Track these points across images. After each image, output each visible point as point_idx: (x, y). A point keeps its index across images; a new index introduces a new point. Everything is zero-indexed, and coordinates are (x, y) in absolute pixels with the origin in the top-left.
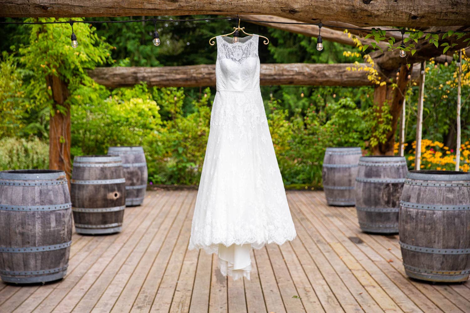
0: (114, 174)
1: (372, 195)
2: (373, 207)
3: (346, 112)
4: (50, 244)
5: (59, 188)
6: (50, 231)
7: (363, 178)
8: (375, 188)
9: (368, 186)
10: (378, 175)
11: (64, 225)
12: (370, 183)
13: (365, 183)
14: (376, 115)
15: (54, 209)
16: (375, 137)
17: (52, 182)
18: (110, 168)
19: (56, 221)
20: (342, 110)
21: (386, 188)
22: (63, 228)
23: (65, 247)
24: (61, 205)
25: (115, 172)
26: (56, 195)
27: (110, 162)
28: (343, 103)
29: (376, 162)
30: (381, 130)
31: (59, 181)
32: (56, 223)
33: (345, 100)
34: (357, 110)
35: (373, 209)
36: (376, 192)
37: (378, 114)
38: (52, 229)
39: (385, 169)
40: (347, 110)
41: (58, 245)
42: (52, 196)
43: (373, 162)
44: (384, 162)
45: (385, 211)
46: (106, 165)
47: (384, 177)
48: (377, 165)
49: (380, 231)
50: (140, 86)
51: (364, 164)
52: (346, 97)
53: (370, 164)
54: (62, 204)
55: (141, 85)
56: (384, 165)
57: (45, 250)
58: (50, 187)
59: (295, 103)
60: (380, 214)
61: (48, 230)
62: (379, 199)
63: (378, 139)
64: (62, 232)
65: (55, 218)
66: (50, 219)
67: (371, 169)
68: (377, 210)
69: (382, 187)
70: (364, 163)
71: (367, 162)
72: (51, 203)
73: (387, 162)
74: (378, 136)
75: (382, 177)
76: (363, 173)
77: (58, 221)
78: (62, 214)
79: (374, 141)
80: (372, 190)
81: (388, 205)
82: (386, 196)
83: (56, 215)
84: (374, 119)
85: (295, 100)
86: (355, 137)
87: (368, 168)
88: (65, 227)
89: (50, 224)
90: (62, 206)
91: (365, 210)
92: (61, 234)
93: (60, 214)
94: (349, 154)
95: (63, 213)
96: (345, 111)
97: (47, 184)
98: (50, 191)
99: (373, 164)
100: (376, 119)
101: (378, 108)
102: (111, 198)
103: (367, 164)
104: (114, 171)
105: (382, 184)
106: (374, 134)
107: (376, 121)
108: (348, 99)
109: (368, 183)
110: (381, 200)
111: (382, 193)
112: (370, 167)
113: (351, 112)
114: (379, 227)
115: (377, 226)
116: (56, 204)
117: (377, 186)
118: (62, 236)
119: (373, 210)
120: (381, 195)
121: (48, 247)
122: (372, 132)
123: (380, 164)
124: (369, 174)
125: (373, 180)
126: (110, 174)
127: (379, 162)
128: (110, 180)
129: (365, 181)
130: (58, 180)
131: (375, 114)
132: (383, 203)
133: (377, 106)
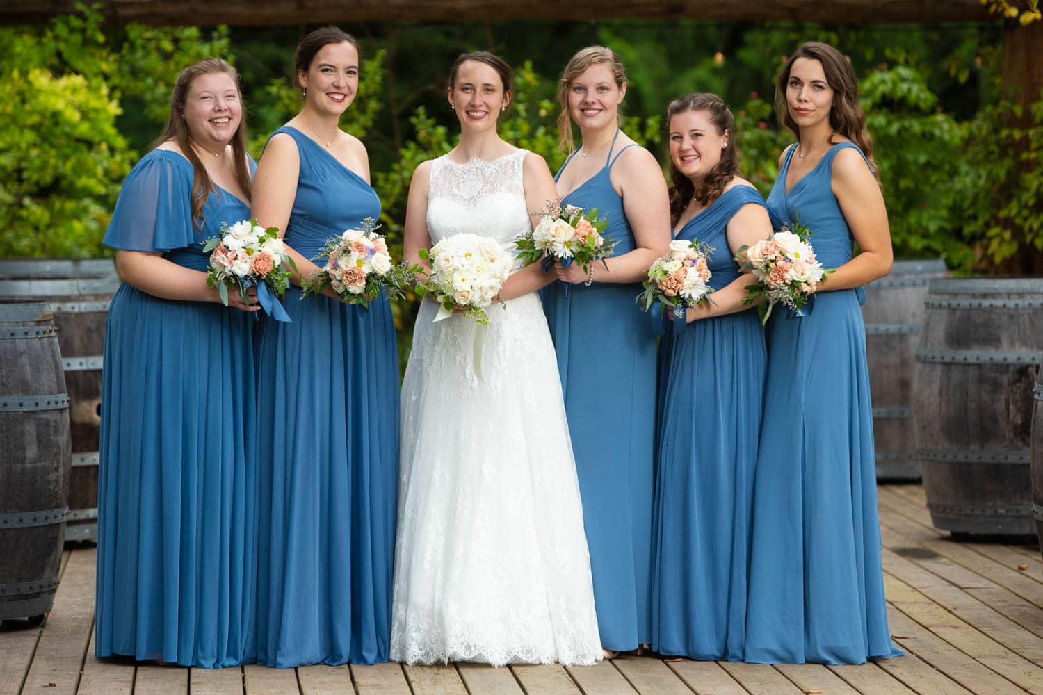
0: (95, 335)
1: (972, 406)
2: (974, 447)
3: (895, 128)
4: (22, 509)
5: (43, 348)
6: (23, 469)
7: (940, 350)
8: (981, 380)
9: (956, 375)
10: (991, 340)
11: (57, 454)
12: (966, 365)
13: (948, 365)
14: (1010, 136)
15: (33, 408)
16: (1007, 223)
17: (26, 329)
18: (80, 315)
19: (39, 441)
20: (880, 120)
21: (1019, 380)
22: (55, 465)
23: (57, 522)
24: (49, 398)
25: (98, 330)
26: (36, 368)
27: (80, 298)
28: (882, 89)
29: (984, 296)
30: (1029, 198)
31: (43, 328)
32: (39, 447)
33: (888, 76)
34: (940, 117)
35: (974, 454)
36: (986, 397)
37: (1017, 134)
38: (28, 465)
39: (1013, 316)
40: (901, 118)
41: (43, 514)
42: (28, 369)
43: (973, 296)
44: (1009, 295)
45: (1013, 458)
46: (68, 307)
47: (1012, 344)
48: (986, 303)
49: (998, 529)
50: (75, 22)
51: (945, 303)
52: (892, 65)
53: (965, 302)
54: (51, 393)
55: (81, 15)
56: (1011, 304)
57: (9, 526)
58: (21, 344)
59: (661, 83)
60: (998, 472)
61: (19, 466)
62: (995, 420)
63: (1018, 233)
64: (52, 476)
65: (35, 434)
66: (22, 435)
67: (969, 318)
68: (987, 459)
69: (1005, 379)
70: (945, 300)
71: (955, 295)
72: (25, 388)
73: (1021, 295)
74: (1018, 221)
75: (1005, 345)
76: (939, 333)
77: (44, 442)
78: (52, 424)
79: (1002, 241)
80: (972, 388)
81: (1023, 440)
82: (1019, 409)
83: (39, 425)
84: (1003, 154)
85: (662, 68)
86: (933, 227)
87: (958, 314)
88: (58, 463)
89: (24, 449)
90: (53, 398)
91: (949, 458)
92: (49, 482)
93: (47, 424)
94: (903, 285)
95: (56, 422)
96: (889, 123)
97: (12, 334)
98: (21, 353)
99: (975, 302)
100: (1011, 152)
101: (1018, 110)
102: (86, 420)
103: (954, 303)
104: (93, 326)
105: (1003, 367)
106: (1003, 214)
107: (1008, 163)
108: (903, 71)
109: (957, 364)
110: (1003, 424)
111: (1003, 397)
112: (965, 310)
113: (916, 126)
114: (997, 515)
115: (989, 512)
116: (37, 392)
117: (989, 375)
118: (52, 487)
119: (973, 458)
120: (1000, 407)
121: (18, 515)
122: (998, 206)
123: (999, 303)
124: (961, 335)
125: (974, 354)
126: (82, 338)
127: (994, 295)
128: (83, 360)
129: (948, 359)
130: (39, 323)
131: (1004, 133)
132: (1009, 435)
133: (1014, 101)
